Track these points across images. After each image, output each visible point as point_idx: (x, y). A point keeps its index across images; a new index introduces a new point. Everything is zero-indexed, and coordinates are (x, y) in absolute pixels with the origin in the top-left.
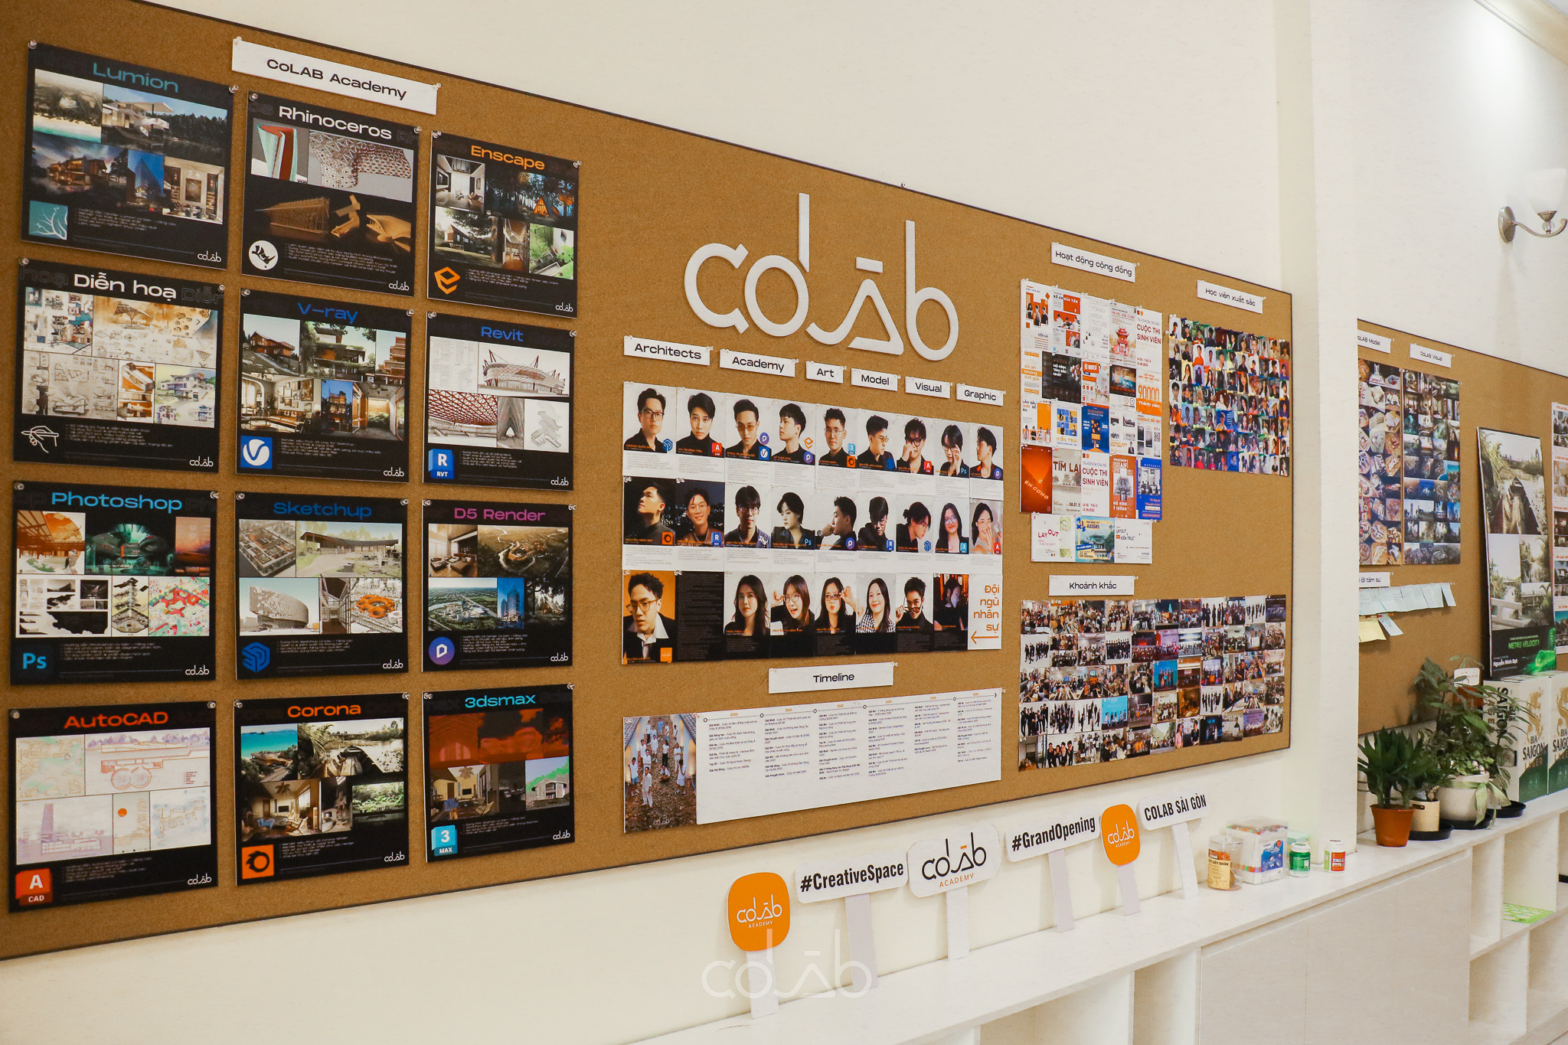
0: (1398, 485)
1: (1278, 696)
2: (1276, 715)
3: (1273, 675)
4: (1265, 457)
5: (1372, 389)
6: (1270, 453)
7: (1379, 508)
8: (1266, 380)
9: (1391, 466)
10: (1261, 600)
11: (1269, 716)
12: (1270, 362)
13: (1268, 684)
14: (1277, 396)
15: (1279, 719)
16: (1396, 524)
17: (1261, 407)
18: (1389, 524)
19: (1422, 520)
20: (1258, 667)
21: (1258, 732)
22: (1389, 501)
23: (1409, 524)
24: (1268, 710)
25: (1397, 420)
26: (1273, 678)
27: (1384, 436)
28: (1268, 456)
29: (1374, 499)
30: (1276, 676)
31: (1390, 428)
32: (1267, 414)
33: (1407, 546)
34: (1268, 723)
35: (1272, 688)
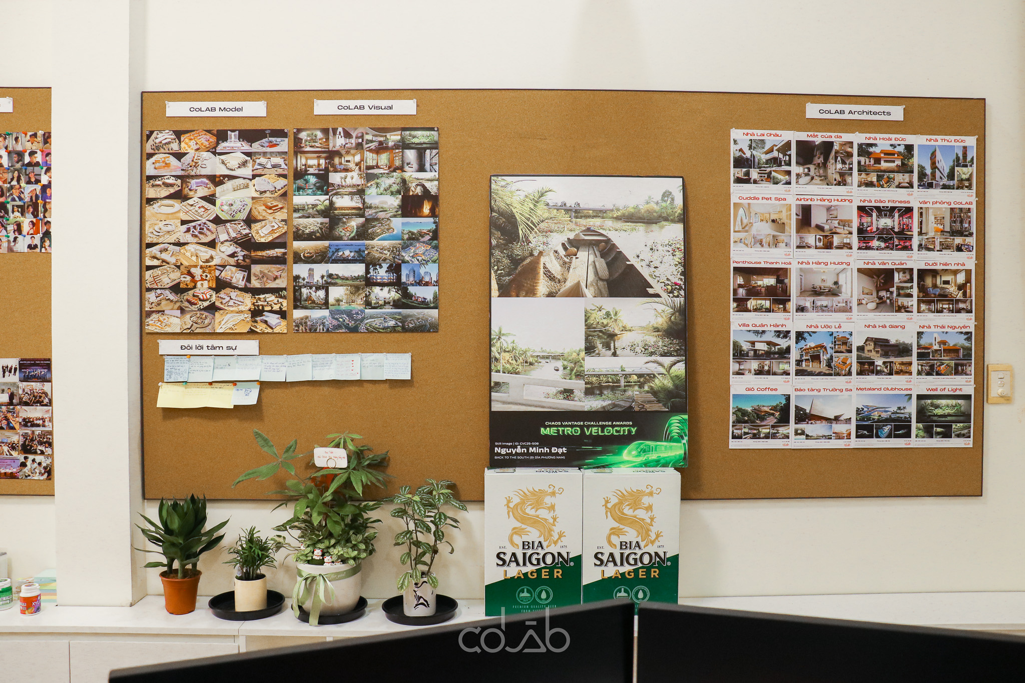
0: (283, 250)
1: (39, 447)
2: (40, 464)
3: (34, 429)
4: (15, 239)
5: (223, 157)
6: (25, 232)
7: (237, 277)
8: (19, 171)
9: (265, 231)
10: (13, 362)
11: (29, 463)
12: (27, 155)
13: (25, 436)
14: (38, 181)
15: (45, 468)
16: (275, 291)
17: (12, 194)
18: (255, 292)
19: (335, 284)
20: (7, 419)
21: (12, 476)
22: (256, 269)
23: (305, 291)
24: (26, 458)
25: (282, 182)
26: (33, 432)
27: (249, 202)
28: (20, 238)
29: (224, 266)
30: (38, 431)
31: (262, 193)
32: (20, 199)
33: (298, 314)
34: (26, 470)
35: (32, 440)
